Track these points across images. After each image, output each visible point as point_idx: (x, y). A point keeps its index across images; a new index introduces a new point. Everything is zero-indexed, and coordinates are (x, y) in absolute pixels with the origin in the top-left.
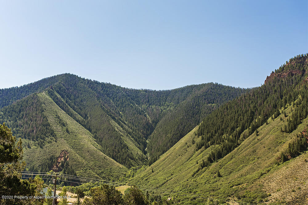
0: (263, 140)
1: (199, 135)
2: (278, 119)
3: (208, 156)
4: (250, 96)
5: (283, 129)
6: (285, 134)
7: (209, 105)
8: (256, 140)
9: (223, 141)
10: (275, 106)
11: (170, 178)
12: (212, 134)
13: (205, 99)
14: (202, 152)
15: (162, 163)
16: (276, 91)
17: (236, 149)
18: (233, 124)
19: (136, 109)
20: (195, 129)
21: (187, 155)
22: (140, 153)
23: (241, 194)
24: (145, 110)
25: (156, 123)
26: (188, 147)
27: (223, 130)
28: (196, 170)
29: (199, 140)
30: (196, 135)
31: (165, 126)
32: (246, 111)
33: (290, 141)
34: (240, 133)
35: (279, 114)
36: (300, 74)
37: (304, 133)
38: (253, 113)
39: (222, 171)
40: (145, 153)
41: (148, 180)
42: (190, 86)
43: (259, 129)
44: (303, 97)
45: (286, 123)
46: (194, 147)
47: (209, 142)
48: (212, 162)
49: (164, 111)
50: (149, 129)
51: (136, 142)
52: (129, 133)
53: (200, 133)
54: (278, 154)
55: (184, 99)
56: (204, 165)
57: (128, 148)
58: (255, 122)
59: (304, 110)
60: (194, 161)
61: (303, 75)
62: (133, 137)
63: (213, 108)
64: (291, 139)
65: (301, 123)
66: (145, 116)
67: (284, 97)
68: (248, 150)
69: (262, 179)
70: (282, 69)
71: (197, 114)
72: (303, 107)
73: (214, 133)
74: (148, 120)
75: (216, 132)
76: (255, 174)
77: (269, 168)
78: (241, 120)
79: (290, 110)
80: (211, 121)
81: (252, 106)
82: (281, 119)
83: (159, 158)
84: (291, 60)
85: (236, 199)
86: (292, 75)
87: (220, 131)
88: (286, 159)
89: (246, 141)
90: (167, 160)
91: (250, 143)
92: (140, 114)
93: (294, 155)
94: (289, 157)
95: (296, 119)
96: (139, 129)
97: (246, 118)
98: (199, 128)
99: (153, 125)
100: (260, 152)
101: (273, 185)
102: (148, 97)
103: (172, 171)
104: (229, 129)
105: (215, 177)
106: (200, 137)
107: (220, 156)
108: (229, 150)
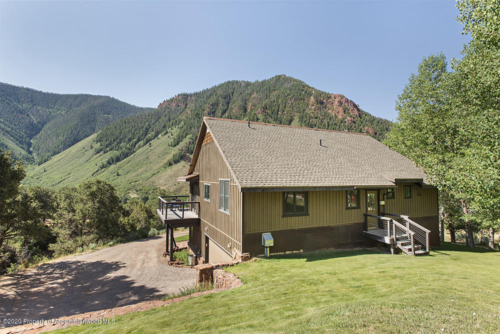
0: (155, 150)
1: (97, 142)
2: (166, 136)
3: (107, 159)
4: (145, 116)
5: (170, 144)
6: (171, 147)
7: (106, 115)
8: (149, 150)
9: (121, 149)
10: (165, 127)
11: (67, 177)
12: (111, 142)
13: (101, 110)
14: (100, 156)
15: (56, 164)
16: (166, 115)
17: (132, 155)
18: (130, 136)
19: (14, 107)
20: (94, 136)
21: (85, 158)
22: (24, 152)
23: (138, 188)
24: (27, 109)
25: (43, 125)
26: (86, 151)
27: (121, 139)
28: (95, 171)
29: (97, 146)
30: (94, 141)
31: (56, 129)
32: (142, 127)
33: (174, 153)
34: (136, 143)
35: (167, 133)
36: (184, 107)
37: (183, 148)
38: (147, 129)
39: (120, 172)
40: (30, 153)
41: (40, 179)
42: (84, 95)
43: (151, 142)
44: (185, 124)
45: (173, 140)
46: (92, 151)
47: (108, 148)
48: (111, 164)
49: (53, 114)
50: (34, 130)
51: (17, 142)
52: (7, 132)
53: (99, 140)
54: (166, 161)
55: (77, 106)
56: (103, 167)
57: (6, 147)
58: (149, 137)
59: (185, 133)
60: (93, 163)
61: (185, 108)
62: (12, 136)
63: (109, 118)
64: (175, 151)
65: (182, 141)
66: (28, 115)
67: (172, 121)
68: (143, 157)
69: (154, 178)
70: (172, 100)
72: (184, 131)
73: (112, 142)
74: (32, 120)
75: (114, 141)
76: (148, 174)
77: (159, 170)
78: (137, 133)
79: (175, 131)
80: (109, 131)
81: (147, 124)
82: (169, 137)
83: (50, 159)
84: (179, 95)
85: (134, 191)
86: (178, 106)
87: (118, 140)
88: (170, 164)
89: (141, 150)
90: (61, 161)
91: (144, 152)
92: (21, 113)
93: (176, 162)
94: (173, 163)
95: (179, 138)
96: (19, 129)
97: (141, 133)
98: (98, 136)
99: (40, 126)
100: (152, 158)
101: (161, 181)
102: (32, 97)
103: (69, 172)
104: (127, 139)
105: (114, 176)
106: (99, 144)
107: (118, 160)
108: (126, 155)
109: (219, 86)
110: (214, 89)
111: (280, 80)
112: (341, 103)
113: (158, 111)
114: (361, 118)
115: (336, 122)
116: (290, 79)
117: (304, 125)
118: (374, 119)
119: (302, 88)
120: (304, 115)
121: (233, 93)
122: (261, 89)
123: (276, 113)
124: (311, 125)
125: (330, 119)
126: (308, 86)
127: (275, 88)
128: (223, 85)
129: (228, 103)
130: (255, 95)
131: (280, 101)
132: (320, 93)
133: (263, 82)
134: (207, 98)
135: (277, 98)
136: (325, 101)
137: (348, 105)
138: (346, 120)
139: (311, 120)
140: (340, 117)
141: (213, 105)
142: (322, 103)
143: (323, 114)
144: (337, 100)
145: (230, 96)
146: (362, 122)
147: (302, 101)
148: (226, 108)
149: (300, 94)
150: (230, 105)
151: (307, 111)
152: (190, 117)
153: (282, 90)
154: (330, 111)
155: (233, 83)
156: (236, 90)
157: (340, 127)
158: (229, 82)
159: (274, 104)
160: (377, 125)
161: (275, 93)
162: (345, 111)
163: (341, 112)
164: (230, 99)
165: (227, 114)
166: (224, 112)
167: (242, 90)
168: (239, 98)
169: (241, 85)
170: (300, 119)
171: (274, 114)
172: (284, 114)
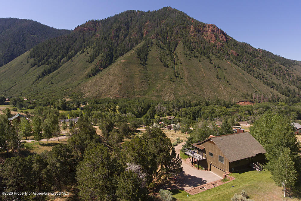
0: (76, 65)
1: (31, 58)
2: (83, 54)
3: (41, 71)
4: (65, 37)
5: (87, 61)
6: (88, 63)
7: (32, 36)
8: (72, 64)
9: (50, 63)
10: (81, 47)
12: (41, 58)
13: (28, 31)
14: (35, 69)
16: (81, 38)
17: (60, 69)
18: (55, 54)
20: (27, 53)
21: (24, 70)
23: (70, 94)
26: (24, 65)
27: (49, 56)
28: (34, 80)
29: (32, 61)
30: (29, 57)
32: (64, 47)
34: (61, 59)
35: (83, 52)
36: (94, 31)
37: (98, 64)
38: (68, 49)
39: (53, 81)
43: (73, 58)
44: (97, 45)
45: (89, 58)
46: (28, 65)
47: (40, 63)
48: (45, 75)
53: (32, 57)
54: (86, 73)
55: (8, 28)
56: (39, 77)
58: (70, 54)
59: (97, 52)
60: (31, 74)
61: (95, 32)
63: (35, 38)
64: (91, 67)
65: (96, 58)
67: (86, 42)
68: (68, 70)
69: (80, 87)
70: (84, 25)
71: (22, 41)
72: (97, 50)
75: (44, 57)
76: (75, 83)
77: (82, 81)
78: (60, 52)
79: (90, 50)
80: (39, 49)
81: (67, 44)
82: (85, 55)
84: (89, 21)
85: (68, 96)
86: (90, 30)
87: (47, 57)
88: (90, 76)
89: (65, 65)
90: (7, 72)
91: (68, 66)
93: (94, 74)
94: (91, 75)
95: (93, 56)
97: (64, 51)
98: (31, 53)
100: (75, 71)
101: (86, 89)
103: (14, 80)
104: (53, 56)
105: (49, 84)
106: (33, 59)
107: (50, 72)
108: (55, 69)
109: (120, 15)
110: (116, 17)
111: (167, 11)
112: (213, 31)
113: (74, 34)
114: (228, 43)
115: (210, 46)
116: (175, 11)
118: (237, 43)
119: (184, 18)
120: (186, 40)
121: (131, 20)
122: (153, 18)
123: (166, 39)
124: (192, 48)
125: (206, 44)
126: (188, 17)
127: (163, 18)
128: (123, 14)
129: (128, 29)
130: (148, 23)
131: (168, 29)
132: (198, 23)
133: (155, 12)
134: (111, 24)
135: (166, 26)
136: (201, 29)
137: (219, 33)
138: (217, 45)
139: (192, 44)
140: (213, 42)
141: (116, 30)
142: (199, 31)
143: (200, 39)
144: (211, 28)
145: (129, 23)
146: (228, 47)
147: (184, 29)
148: (127, 32)
149: (183, 24)
150: (129, 30)
151: (189, 37)
152: (100, 39)
153: (169, 20)
154: (205, 37)
155: (131, 12)
156: (133, 18)
157: (212, 50)
158: (127, 12)
159: (164, 31)
160: (239, 49)
161: (164, 22)
162: (216, 38)
163: (214, 38)
164: (129, 26)
165: (128, 38)
166: (126, 36)
167: (138, 18)
168: (136, 25)
169: (137, 14)
170: (183, 43)
171: (164, 39)
172: (172, 39)
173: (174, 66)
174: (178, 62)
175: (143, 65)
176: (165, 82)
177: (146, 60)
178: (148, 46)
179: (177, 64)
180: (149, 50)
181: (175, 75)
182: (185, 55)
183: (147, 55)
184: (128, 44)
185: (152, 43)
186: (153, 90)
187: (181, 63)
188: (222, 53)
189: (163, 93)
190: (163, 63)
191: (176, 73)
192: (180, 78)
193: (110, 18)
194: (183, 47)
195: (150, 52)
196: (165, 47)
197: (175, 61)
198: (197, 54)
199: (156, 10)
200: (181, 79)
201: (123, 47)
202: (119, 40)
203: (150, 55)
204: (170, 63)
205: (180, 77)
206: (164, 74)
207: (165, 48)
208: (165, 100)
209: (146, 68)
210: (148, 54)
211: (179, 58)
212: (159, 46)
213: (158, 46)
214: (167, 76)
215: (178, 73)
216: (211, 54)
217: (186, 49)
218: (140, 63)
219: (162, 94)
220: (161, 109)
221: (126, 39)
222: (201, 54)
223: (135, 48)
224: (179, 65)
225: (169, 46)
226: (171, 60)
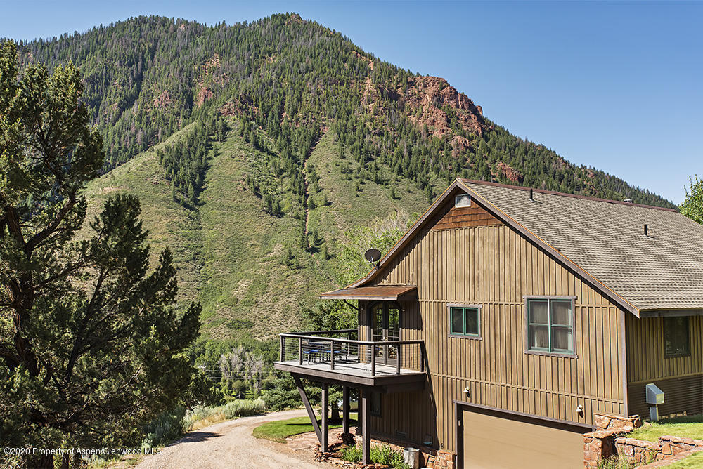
109: (113, 29)
110: (97, 38)
111: (284, 27)
112: (438, 99)
114: (487, 140)
115: (428, 146)
116: (312, 28)
117: (348, 151)
118: (517, 143)
119: (342, 53)
120: (349, 124)
121: (153, 51)
122: (235, 46)
123: (276, 116)
124: (367, 151)
125: (414, 139)
126: (358, 50)
127: (271, 48)
128: (123, 26)
129: (139, 79)
130: (215, 62)
131: (286, 84)
132: (389, 71)
133: (241, 27)
135: (278, 75)
136: (400, 91)
137: (457, 107)
138: (452, 144)
139: (367, 139)
140: (438, 135)
142: (393, 96)
143: (397, 125)
144: (430, 90)
145: (144, 61)
146: (489, 151)
147: (343, 88)
148: (132, 91)
149: (339, 70)
150: (144, 85)
151: (357, 115)
153: (291, 55)
154: (413, 119)
155: (154, 22)
156: (163, 43)
157: (437, 161)
158: (142, 20)
159: (272, 90)
160: (524, 160)
161: (272, 61)
162: (448, 121)
163: (441, 123)
164: (144, 68)
165: (135, 110)
166: (127, 103)
167: (181, 45)
168: (171, 66)
169: (175, 30)
170: (339, 134)
171: (270, 117)
172: (298, 119)
173: (302, 213)
174: (319, 199)
175: (186, 206)
176: (267, 268)
177: (198, 189)
178: (211, 140)
179: (313, 206)
180: (211, 153)
181: (304, 243)
182: (344, 176)
183: (203, 170)
184: (133, 130)
185: (226, 129)
186: (220, 299)
187: (329, 204)
188: (470, 171)
189: (255, 311)
190: (263, 201)
191: (311, 238)
192: (323, 256)
193: (72, 38)
194: (337, 146)
195: (214, 162)
196: (272, 144)
197: (307, 196)
198: (387, 172)
199: (245, 23)
200: (329, 258)
201: (114, 142)
202: (100, 116)
203: (214, 170)
204: (288, 201)
205: (323, 250)
206: (266, 241)
207: (274, 150)
208: (265, 338)
209: (198, 218)
210: (208, 167)
211: (321, 186)
212: (251, 138)
213: (247, 140)
214: (277, 250)
215: (316, 237)
216: (432, 174)
217: (348, 155)
218: (177, 201)
219: (254, 314)
220: (242, 369)
221: (126, 115)
222: (400, 171)
223: (160, 146)
224: (321, 208)
225: (289, 141)
226: (295, 193)
